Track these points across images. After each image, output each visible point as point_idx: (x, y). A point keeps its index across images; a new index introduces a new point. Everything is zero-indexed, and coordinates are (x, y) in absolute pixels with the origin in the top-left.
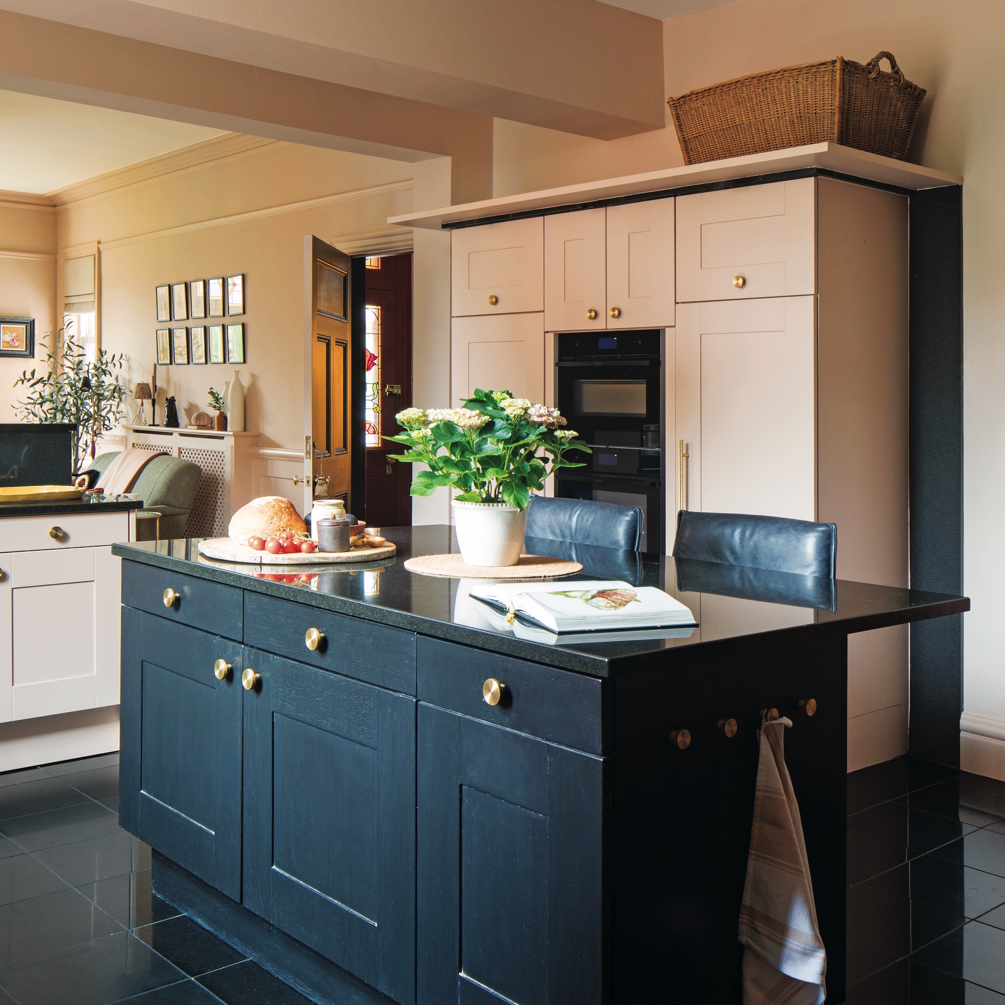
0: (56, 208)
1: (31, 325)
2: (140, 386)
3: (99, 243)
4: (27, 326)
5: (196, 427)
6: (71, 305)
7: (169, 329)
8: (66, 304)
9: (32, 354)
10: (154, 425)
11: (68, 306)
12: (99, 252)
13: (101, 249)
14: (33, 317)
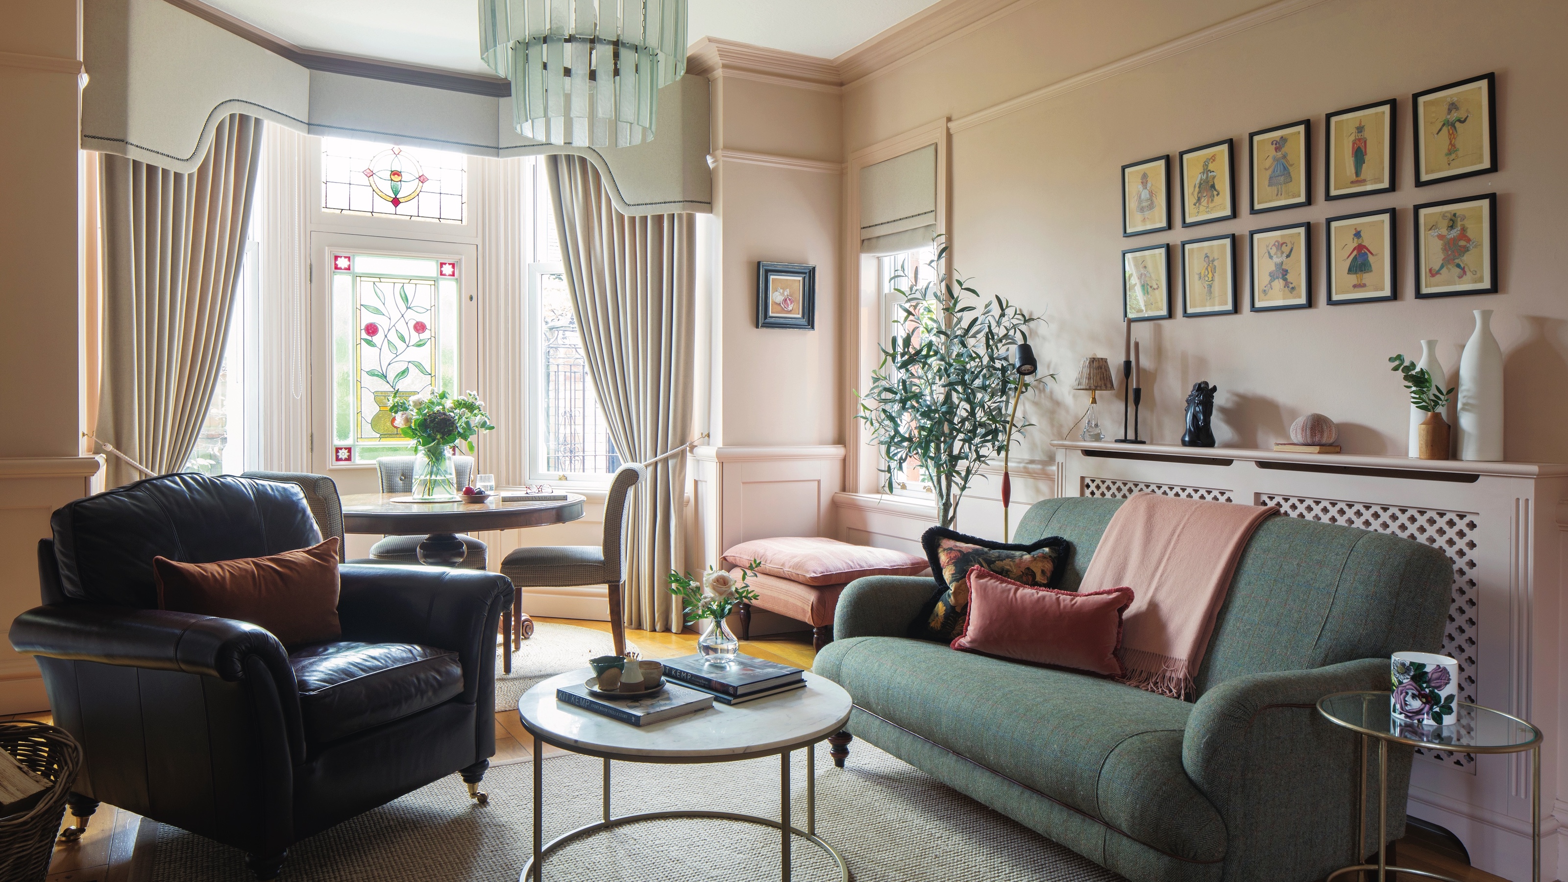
0: (843, 88)
1: (810, 275)
2: (1095, 364)
3: (949, 119)
4: (804, 279)
5: (1317, 449)
6: (874, 241)
7: (1168, 245)
8: (863, 241)
9: (811, 324)
10: (1136, 441)
11: (867, 244)
12: (949, 136)
13: (952, 131)
14: (812, 263)
